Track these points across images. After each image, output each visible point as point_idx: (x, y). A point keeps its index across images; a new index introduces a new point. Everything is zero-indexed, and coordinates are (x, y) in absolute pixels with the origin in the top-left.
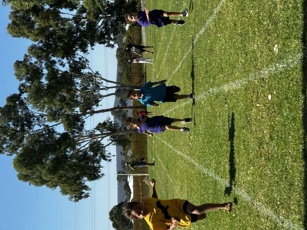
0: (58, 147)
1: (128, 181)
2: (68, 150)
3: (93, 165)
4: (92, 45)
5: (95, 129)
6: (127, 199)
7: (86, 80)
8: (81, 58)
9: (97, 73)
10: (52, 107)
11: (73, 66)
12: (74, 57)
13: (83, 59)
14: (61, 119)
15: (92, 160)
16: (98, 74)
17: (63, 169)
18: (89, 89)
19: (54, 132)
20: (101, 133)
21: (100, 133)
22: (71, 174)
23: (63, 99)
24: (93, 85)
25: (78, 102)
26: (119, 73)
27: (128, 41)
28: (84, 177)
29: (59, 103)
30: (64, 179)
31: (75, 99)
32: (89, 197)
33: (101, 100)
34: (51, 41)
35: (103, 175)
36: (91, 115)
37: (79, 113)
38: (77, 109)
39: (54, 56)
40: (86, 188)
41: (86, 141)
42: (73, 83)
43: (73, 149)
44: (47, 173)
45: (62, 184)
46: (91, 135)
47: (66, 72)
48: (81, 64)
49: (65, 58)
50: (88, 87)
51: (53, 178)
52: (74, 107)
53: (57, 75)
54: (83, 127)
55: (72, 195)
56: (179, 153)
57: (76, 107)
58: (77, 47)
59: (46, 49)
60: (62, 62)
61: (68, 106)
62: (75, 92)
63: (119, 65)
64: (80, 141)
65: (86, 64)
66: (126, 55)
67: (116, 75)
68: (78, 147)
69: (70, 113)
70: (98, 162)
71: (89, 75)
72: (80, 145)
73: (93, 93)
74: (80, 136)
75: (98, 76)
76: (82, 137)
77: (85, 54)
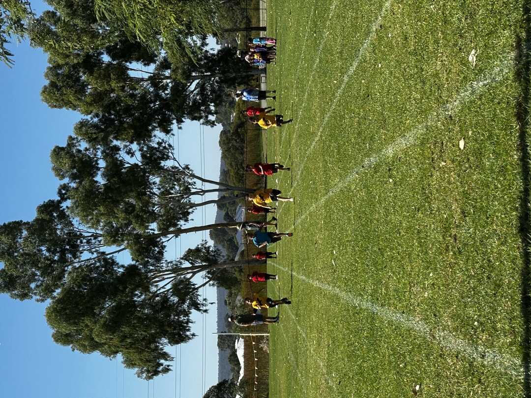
0: (121, 288)
1: (236, 348)
2: (137, 293)
3: (178, 319)
4: (180, 121)
5: (182, 259)
6: (233, 379)
7: (169, 178)
8: (161, 143)
9: (187, 167)
10: (112, 223)
11: (148, 155)
12: (150, 141)
13: (163, 145)
14: (126, 242)
15: (176, 311)
16: (188, 169)
17: (129, 324)
18: (173, 194)
19: (113, 263)
20: (191, 265)
21: (190, 266)
22: (140, 333)
23: (130, 209)
24: (180, 187)
25: (155, 213)
26: (224, 170)
27: (239, 118)
28: (163, 339)
29: (123, 215)
30: (129, 341)
31: (150, 209)
32: (170, 372)
33: (193, 212)
34: (112, 115)
35: (193, 335)
36: (177, 237)
37: (156, 232)
38: (154, 226)
39: (117, 140)
40: (165, 356)
41: (168, 278)
42: (146, 184)
43: (145, 292)
44: (101, 331)
45: (127, 349)
46: (176, 269)
47: (136, 165)
48: (160, 152)
49: (135, 143)
50: (172, 190)
51: (111, 339)
52: (148, 222)
53: (122, 169)
54: (163, 255)
55: (142, 369)
57: (152, 223)
58: (155, 124)
59: (105, 127)
60: (131, 149)
61: (138, 220)
62: (150, 197)
63: (224, 157)
64: (157, 279)
65: (168, 153)
66: (236, 141)
67: (219, 174)
68: (153, 289)
69: (139, 231)
70: (187, 314)
71: (173, 170)
72: (157, 286)
73: (179, 201)
74: (156, 271)
75: (189, 173)
76: (160, 272)
77: (168, 136)
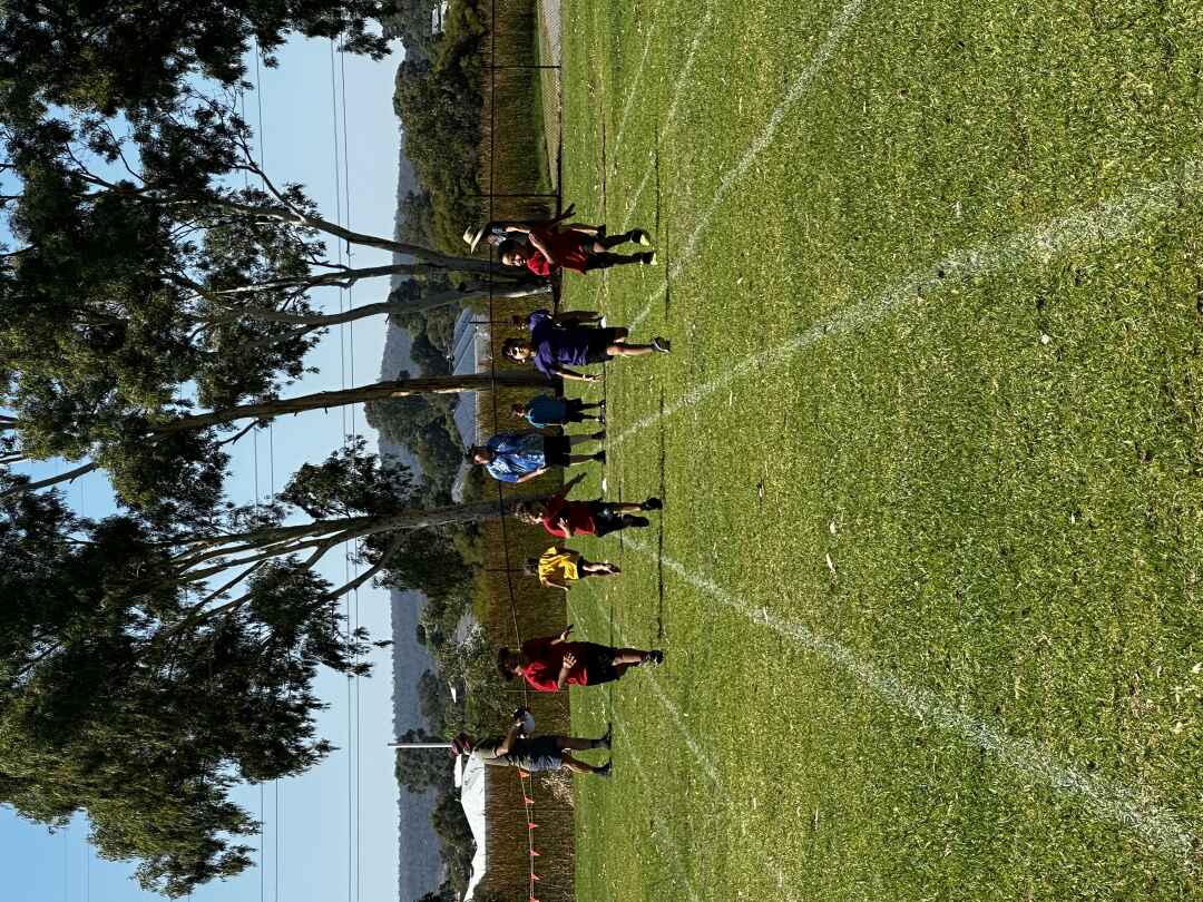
0: (81, 595)
1: (457, 785)
2: (134, 611)
3: (272, 697)
4: (269, 39)
5: (283, 498)
6: (448, 882)
7: (236, 231)
8: (209, 114)
9: (296, 193)
10: (49, 381)
11: (167, 154)
12: (172, 108)
13: (216, 120)
14: (97, 444)
15: (265, 670)
16: (300, 198)
17: (108, 715)
18: (248, 282)
19: (57, 513)
20: (314, 520)
21: (310, 520)
22: (150, 745)
23: (108, 337)
24: (273, 259)
25: (193, 350)
26: (411, 193)
27: (464, 23)
28: (223, 761)
29: (86, 357)
30: (111, 770)
31: (176, 334)
32: (247, 869)
33: (316, 340)
34: (42, 17)
35: (324, 747)
36: (263, 424)
37: (197, 411)
38: (188, 390)
39: (60, 103)
40: (231, 817)
41: (235, 563)
42: (161, 250)
43: (163, 608)
44: (17, 740)
45: (104, 795)
46: (264, 533)
47: (127, 187)
48: (207, 144)
49: (121, 112)
50: (248, 268)
51: (52, 765)
52: (171, 380)
53: (78, 202)
54: (219, 486)
55: (156, 861)
56: (760, 616)
57: (181, 381)
58: (184, 50)
59: (18, 59)
60: (105, 135)
61: (136, 373)
62: (174, 296)
63: (411, 151)
64: (201, 566)
65: (232, 146)
66: (453, 97)
67: (395, 206)
68: (190, 598)
69: (145, 410)
70: (300, 677)
71: (251, 204)
72: (200, 587)
73: (270, 305)
74: (199, 537)
75: (301, 212)
76: (212, 541)
77: (231, 88)
